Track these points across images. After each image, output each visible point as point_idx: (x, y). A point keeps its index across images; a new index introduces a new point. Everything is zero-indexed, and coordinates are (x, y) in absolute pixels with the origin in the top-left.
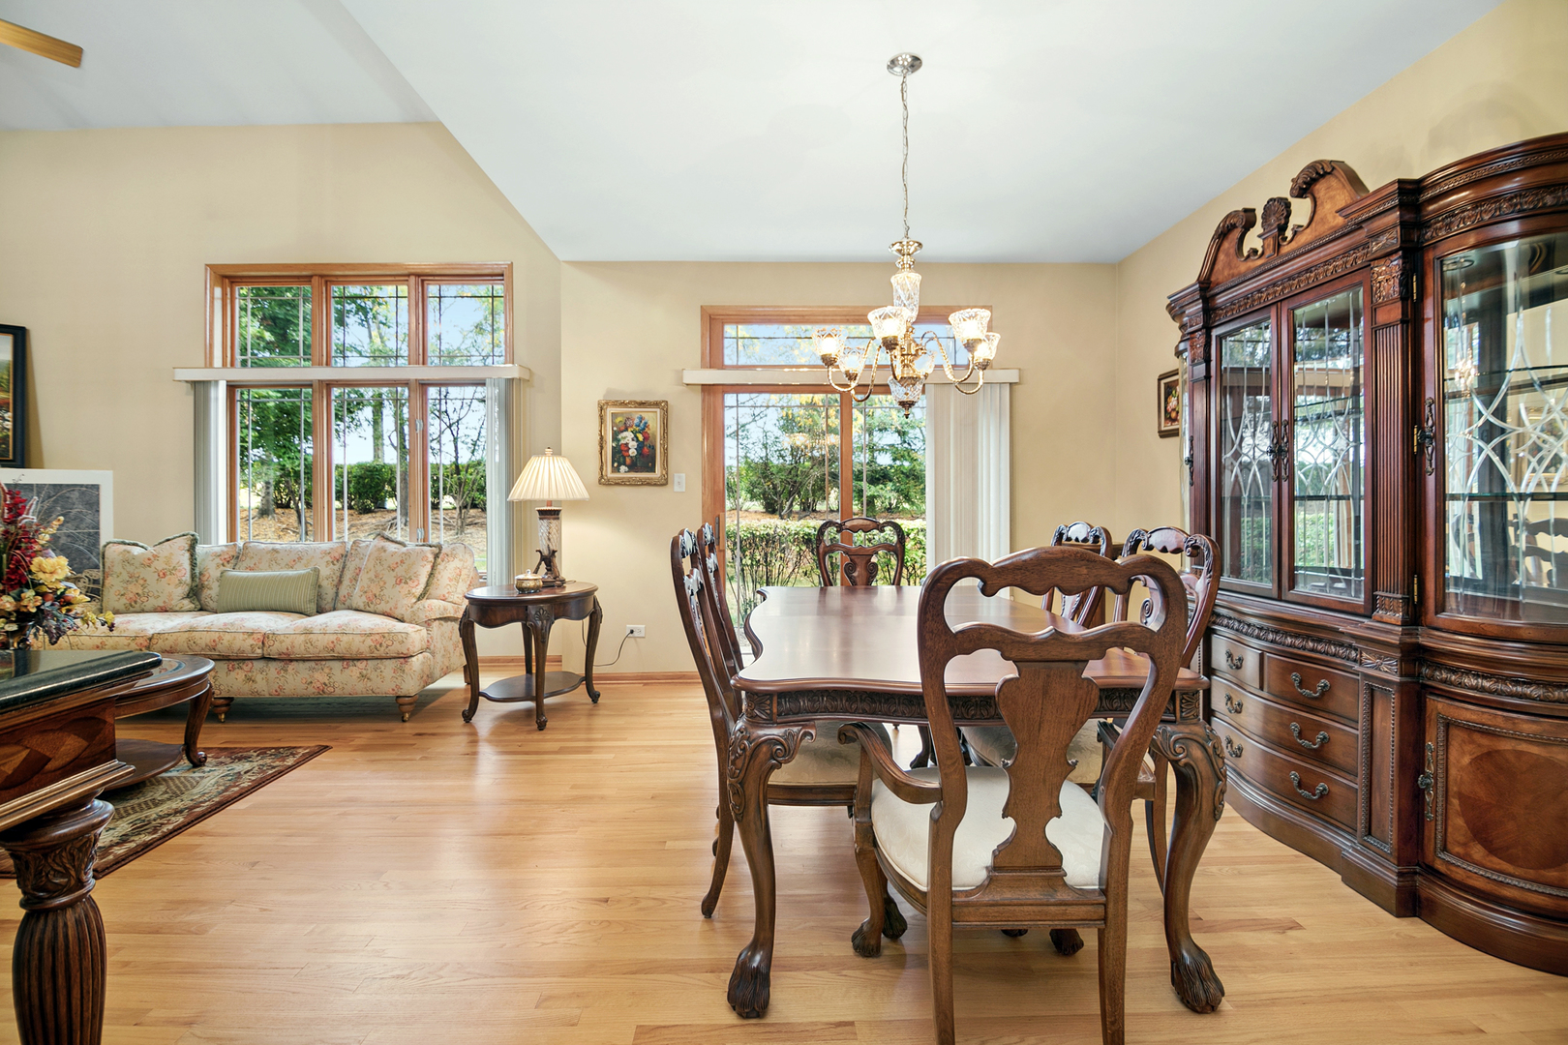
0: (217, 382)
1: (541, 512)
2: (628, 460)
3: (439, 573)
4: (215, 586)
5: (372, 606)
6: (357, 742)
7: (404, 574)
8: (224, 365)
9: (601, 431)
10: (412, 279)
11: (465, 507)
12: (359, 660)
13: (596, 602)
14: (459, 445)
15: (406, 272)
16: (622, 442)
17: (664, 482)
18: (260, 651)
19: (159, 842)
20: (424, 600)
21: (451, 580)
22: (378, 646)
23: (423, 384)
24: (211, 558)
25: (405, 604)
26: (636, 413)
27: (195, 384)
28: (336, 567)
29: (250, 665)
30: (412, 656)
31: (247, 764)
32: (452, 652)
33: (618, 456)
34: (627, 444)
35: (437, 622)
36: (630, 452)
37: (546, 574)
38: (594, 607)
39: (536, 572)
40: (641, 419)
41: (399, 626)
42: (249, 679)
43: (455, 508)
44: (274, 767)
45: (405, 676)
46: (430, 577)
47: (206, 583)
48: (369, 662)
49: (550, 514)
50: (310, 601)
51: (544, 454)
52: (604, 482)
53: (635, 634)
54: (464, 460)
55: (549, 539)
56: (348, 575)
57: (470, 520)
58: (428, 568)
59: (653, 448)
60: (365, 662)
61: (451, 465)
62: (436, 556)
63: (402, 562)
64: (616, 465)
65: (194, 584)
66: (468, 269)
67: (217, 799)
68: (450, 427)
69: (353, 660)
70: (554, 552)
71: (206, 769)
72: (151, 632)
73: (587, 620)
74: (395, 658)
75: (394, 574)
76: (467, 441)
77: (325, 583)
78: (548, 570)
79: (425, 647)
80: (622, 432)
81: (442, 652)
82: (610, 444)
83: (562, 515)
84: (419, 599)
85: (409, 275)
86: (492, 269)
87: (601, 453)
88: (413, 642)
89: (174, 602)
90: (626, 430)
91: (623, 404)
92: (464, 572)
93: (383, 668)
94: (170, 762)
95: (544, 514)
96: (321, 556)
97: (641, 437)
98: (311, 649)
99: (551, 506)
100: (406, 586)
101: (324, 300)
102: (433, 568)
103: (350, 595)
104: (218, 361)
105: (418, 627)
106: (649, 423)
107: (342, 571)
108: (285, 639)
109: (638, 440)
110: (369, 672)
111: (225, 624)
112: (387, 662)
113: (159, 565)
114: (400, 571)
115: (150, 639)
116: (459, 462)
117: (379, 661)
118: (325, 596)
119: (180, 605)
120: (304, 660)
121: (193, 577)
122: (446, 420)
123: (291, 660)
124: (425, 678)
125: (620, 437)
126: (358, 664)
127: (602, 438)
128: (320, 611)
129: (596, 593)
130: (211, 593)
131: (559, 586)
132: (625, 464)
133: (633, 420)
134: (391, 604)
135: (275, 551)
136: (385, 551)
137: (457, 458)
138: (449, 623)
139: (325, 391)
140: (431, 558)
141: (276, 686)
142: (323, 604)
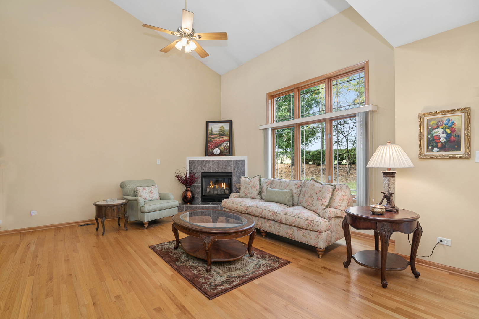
0: (269, 128)
1: (384, 173)
2: (439, 145)
3: (335, 196)
4: (265, 192)
5: (309, 207)
6: (301, 263)
7: (321, 196)
8: (271, 123)
9: (420, 130)
10: (327, 80)
11: (351, 164)
12: (303, 229)
13: (418, 224)
14: (349, 142)
15: (324, 78)
16: (435, 134)
17: (468, 157)
18: (273, 218)
19: (230, 290)
20: (328, 208)
21: (340, 200)
22: (309, 225)
23: (331, 120)
24: (265, 183)
25: (320, 208)
26: (445, 118)
27: (264, 129)
28: (298, 190)
29: (270, 222)
30: (322, 232)
31: (264, 261)
32: (340, 231)
33: (432, 143)
34: (438, 136)
35: (333, 218)
36: (441, 140)
37: (387, 204)
38: (417, 226)
39: (380, 204)
40: (449, 120)
41: (318, 218)
42: (270, 227)
43: (347, 164)
44: (271, 266)
45: (319, 240)
46: (331, 198)
47: (263, 191)
48: (306, 230)
49: (389, 174)
50: (290, 201)
51: (386, 144)
52: (422, 157)
53: (443, 243)
54: (350, 148)
55: (389, 187)
56: (302, 193)
57: (352, 168)
58: (330, 194)
59: (459, 137)
60: (305, 230)
61: (345, 150)
62: (334, 190)
63: (320, 191)
64: (430, 147)
65: (260, 191)
66: (349, 69)
67: (251, 276)
68: (345, 137)
69: (301, 228)
70: (392, 194)
71: (253, 259)
72: (248, 205)
73: (411, 235)
74: (315, 231)
75: (317, 195)
76: (351, 141)
77: (295, 195)
78: (388, 202)
79: (328, 229)
80: (435, 129)
81: (336, 231)
82: (426, 136)
83: (396, 175)
84: (326, 207)
85: (325, 79)
86: (359, 66)
87: (420, 142)
88: (323, 227)
89: (255, 196)
90: (438, 127)
91: (436, 113)
92: (346, 197)
93: (311, 234)
94: (242, 255)
95: (386, 174)
96: (294, 185)
97: (449, 131)
98: (287, 221)
99: (390, 170)
100: (321, 201)
101: (298, 96)
102: (332, 194)
103: (302, 201)
104: (270, 122)
105: (325, 220)
106: (455, 122)
107: (300, 191)
108: (280, 215)
109: (446, 132)
110: (306, 234)
111: (264, 207)
112: (313, 232)
113: (252, 184)
114: (319, 195)
115: (247, 208)
116: (348, 148)
117: (310, 231)
118: (295, 200)
119: (256, 197)
120: (286, 224)
121: (260, 189)
122: (344, 134)
123: (282, 223)
124: (328, 242)
125: (433, 132)
126: (302, 230)
127: (421, 133)
128: (293, 205)
129: (419, 220)
130: (264, 194)
131: (395, 212)
132: (437, 147)
133: (443, 122)
134: (316, 208)
135: (281, 182)
136: (314, 186)
137: (347, 147)
138: (339, 219)
139: (298, 127)
140: (331, 190)
141: (277, 231)
142: (294, 202)
